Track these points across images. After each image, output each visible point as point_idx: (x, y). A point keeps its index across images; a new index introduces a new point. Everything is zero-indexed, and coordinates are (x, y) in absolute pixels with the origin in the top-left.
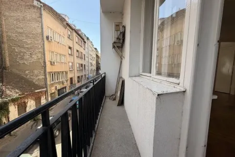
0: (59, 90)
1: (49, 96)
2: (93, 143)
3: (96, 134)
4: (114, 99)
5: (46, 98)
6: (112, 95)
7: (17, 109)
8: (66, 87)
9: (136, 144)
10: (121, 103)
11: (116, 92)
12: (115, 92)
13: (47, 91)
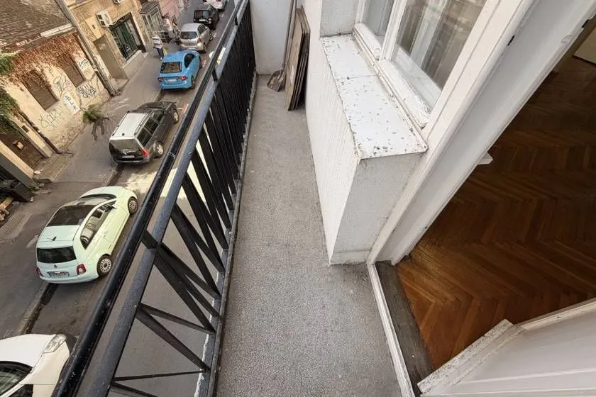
0: (113, 28)
1: (94, 51)
2: (240, 202)
3: (242, 183)
4: (282, 88)
5: (87, 57)
6: (276, 74)
7: (28, 93)
8: (129, 17)
9: (318, 203)
10: (299, 102)
11: (286, 64)
12: (284, 65)
13: (78, 33)
